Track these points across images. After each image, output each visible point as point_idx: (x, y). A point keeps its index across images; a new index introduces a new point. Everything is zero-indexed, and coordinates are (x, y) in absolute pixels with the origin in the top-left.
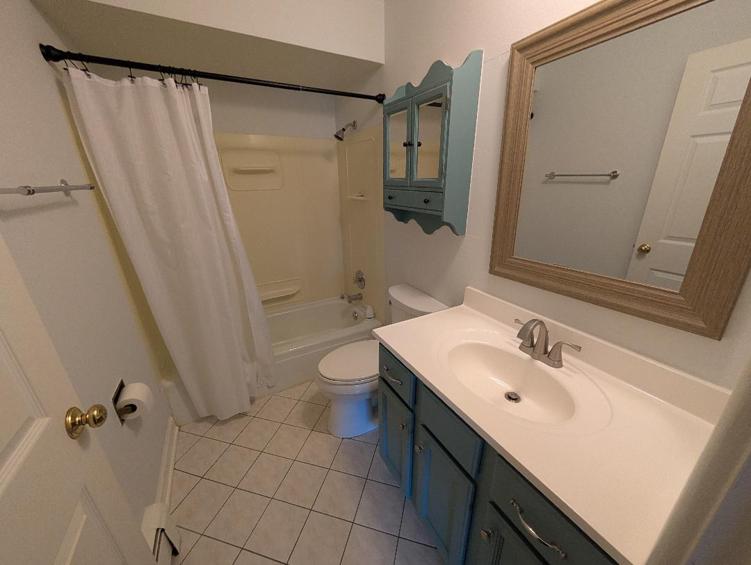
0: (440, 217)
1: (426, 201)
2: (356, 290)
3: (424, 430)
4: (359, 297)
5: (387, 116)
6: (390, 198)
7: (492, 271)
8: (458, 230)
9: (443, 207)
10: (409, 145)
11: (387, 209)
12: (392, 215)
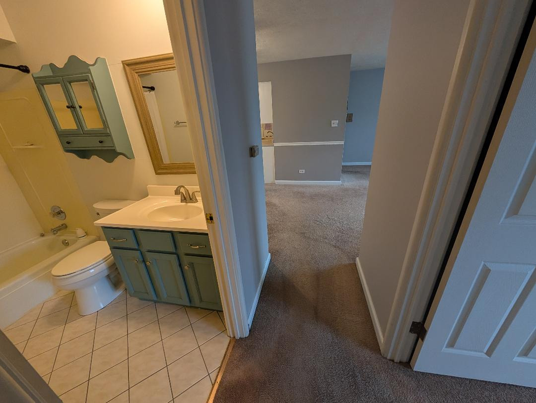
0: (114, 151)
1: (101, 142)
2: (57, 222)
3: (149, 253)
4: (64, 227)
5: (41, 86)
6: (68, 143)
7: (157, 174)
8: (129, 156)
9: (114, 144)
10: (71, 107)
11: (67, 151)
12: (74, 155)
